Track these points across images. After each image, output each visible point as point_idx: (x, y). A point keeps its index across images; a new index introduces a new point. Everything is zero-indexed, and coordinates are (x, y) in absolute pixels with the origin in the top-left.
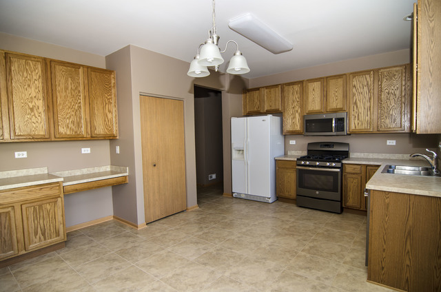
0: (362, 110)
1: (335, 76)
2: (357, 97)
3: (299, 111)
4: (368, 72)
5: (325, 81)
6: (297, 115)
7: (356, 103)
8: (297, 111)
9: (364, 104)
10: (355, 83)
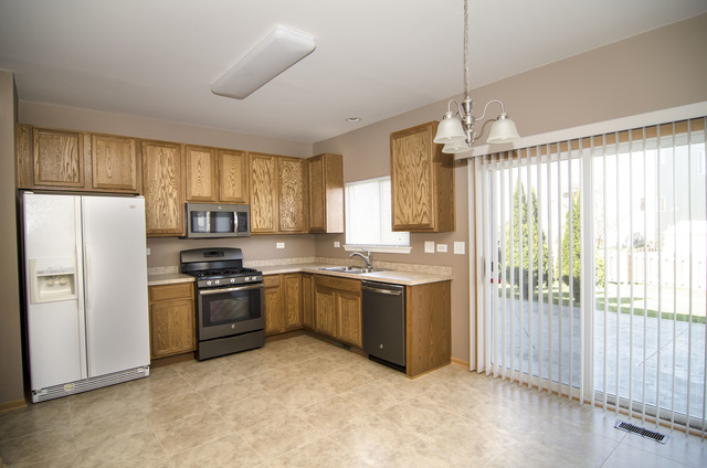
0: (263, 205)
1: (232, 151)
2: (257, 186)
3: (175, 195)
4: (268, 157)
5: (217, 153)
6: (171, 202)
7: (256, 194)
8: (171, 195)
9: (266, 197)
10: (255, 167)
